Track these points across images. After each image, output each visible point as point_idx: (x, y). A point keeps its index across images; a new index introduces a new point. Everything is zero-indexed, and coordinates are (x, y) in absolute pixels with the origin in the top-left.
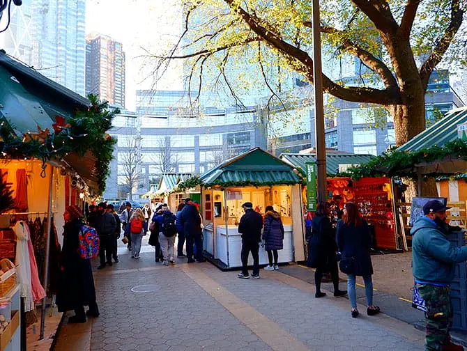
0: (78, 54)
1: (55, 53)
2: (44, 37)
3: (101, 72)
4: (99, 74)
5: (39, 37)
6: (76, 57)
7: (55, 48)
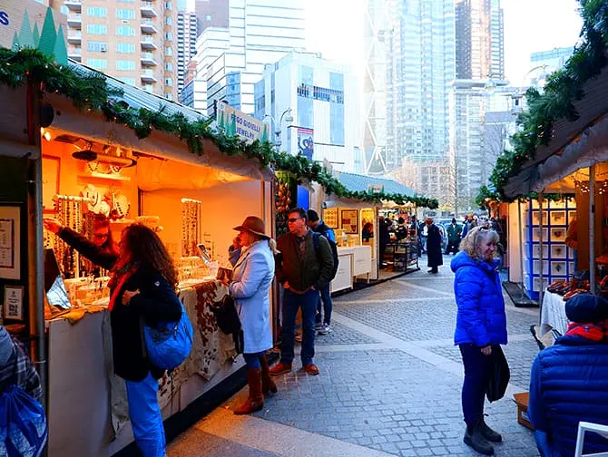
0: (446, 23)
1: (419, 29)
2: (405, 11)
3: (473, 43)
4: (470, 47)
5: (401, 14)
6: (444, 28)
7: (419, 22)
